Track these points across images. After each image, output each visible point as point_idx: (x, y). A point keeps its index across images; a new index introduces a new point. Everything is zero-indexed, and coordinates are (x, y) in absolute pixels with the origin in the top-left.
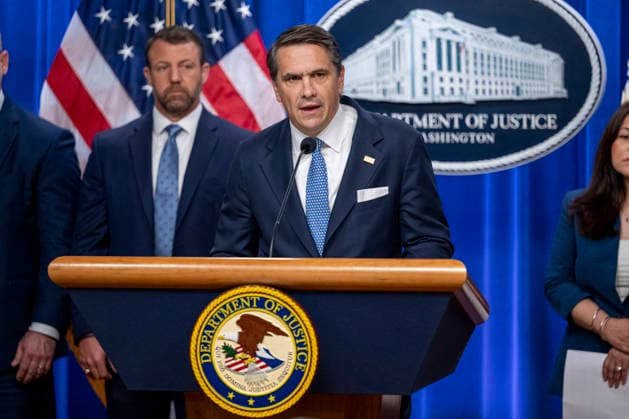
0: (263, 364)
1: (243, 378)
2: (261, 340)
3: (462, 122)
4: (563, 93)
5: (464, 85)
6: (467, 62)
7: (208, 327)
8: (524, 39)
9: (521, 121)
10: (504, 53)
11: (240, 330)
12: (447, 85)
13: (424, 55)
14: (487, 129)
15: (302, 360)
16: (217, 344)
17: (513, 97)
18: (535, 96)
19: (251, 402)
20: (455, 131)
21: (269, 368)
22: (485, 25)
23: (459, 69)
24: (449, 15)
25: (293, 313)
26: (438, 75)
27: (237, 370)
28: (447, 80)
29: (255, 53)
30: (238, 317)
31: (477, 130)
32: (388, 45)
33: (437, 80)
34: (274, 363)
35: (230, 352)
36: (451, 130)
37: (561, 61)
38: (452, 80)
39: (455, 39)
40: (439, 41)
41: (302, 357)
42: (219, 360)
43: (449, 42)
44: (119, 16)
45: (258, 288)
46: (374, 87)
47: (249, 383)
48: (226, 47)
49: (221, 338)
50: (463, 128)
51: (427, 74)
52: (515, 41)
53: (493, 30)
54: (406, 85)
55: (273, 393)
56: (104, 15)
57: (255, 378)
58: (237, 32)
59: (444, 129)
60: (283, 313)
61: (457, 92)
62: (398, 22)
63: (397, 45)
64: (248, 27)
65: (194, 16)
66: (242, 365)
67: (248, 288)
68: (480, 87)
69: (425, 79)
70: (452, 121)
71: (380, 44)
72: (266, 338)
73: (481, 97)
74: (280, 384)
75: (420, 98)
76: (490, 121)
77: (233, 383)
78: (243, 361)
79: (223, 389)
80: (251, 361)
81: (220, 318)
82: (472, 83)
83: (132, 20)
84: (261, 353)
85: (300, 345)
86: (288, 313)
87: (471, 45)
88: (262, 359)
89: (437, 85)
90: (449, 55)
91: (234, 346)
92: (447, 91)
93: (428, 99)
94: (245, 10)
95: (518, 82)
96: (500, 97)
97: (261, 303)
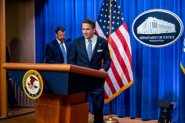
0: (34, 87)
1: (31, 90)
2: (34, 82)
3: (158, 38)
4: (175, 32)
5: (157, 31)
6: (158, 26)
7: (25, 79)
8: (168, 22)
9: (168, 37)
10: (164, 24)
11: (30, 79)
12: (155, 31)
13: (150, 25)
14: (162, 39)
15: (40, 87)
16: (27, 82)
17: (167, 33)
18: (170, 32)
19: (33, 95)
20: (157, 39)
21: (35, 88)
22: (161, 19)
23: (156, 28)
24: (155, 18)
25: (39, 76)
26: (153, 29)
27: (30, 88)
28: (154, 30)
29: (124, 26)
30: (30, 77)
31: (161, 39)
32: (145, 24)
33: (153, 30)
34: (36, 87)
35: (29, 84)
36: (156, 39)
37: (175, 25)
38: (155, 30)
39: (156, 22)
40: (153, 22)
41: (41, 86)
42: (27, 86)
43: (154, 23)
44: (103, 21)
45: (33, 70)
46: (143, 32)
47: (32, 91)
48: (120, 25)
49: (28, 81)
50: (158, 39)
51: (151, 29)
52: (166, 22)
53: (162, 20)
54: (148, 31)
55: (36, 94)
56: (101, 21)
57: (33, 90)
58: (121, 23)
59: (155, 39)
60: (37, 76)
61: (156, 32)
62: (146, 20)
63: (146, 24)
64: (123, 22)
65: (114, 20)
66: (31, 87)
67: (31, 70)
68: (160, 31)
69: (151, 30)
70: (156, 38)
71: (143, 24)
72: (35, 81)
73: (160, 33)
74: (37, 92)
75: (150, 33)
76: (163, 37)
77: (30, 91)
78: (31, 86)
79: (28, 92)
80: (32, 86)
81: (27, 77)
82: (159, 30)
83: (105, 21)
84: (34, 85)
85: (40, 83)
86: (38, 76)
87: (158, 23)
88: (34, 86)
89: (153, 31)
90: (155, 25)
91: (30, 83)
92: (155, 32)
93: (151, 34)
94: (123, 19)
95: (167, 30)
96: (164, 33)
97: (34, 74)
